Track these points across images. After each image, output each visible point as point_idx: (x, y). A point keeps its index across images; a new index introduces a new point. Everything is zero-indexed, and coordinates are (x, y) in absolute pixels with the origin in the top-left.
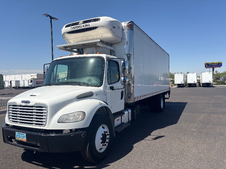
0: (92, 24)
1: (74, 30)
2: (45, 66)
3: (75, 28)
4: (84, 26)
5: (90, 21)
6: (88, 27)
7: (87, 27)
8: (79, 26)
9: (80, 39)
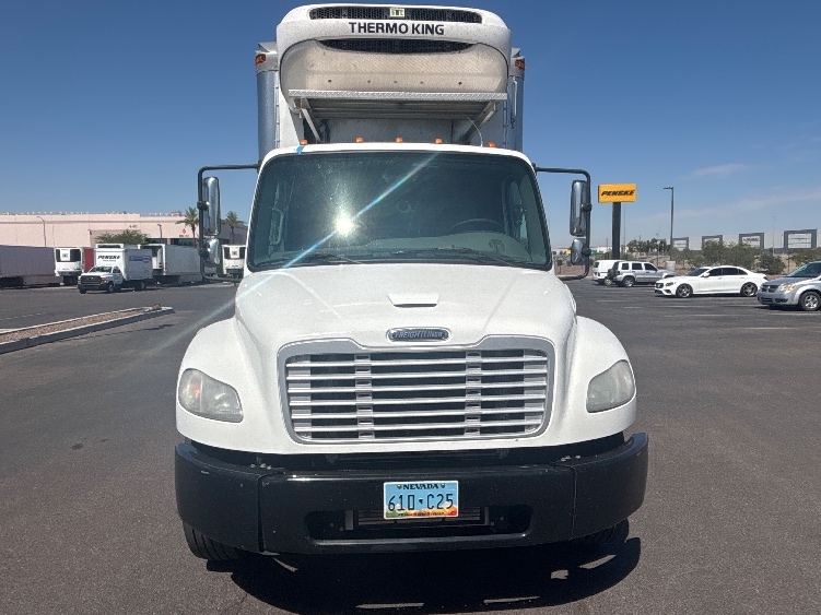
0: (452, 29)
1: (364, 35)
2: (204, 175)
3: (375, 28)
4: (420, 29)
5: (441, 15)
6: (436, 37)
7: (429, 36)
8: (395, 25)
9: (367, 77)
